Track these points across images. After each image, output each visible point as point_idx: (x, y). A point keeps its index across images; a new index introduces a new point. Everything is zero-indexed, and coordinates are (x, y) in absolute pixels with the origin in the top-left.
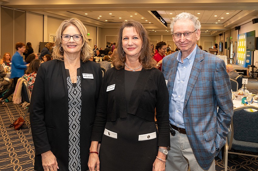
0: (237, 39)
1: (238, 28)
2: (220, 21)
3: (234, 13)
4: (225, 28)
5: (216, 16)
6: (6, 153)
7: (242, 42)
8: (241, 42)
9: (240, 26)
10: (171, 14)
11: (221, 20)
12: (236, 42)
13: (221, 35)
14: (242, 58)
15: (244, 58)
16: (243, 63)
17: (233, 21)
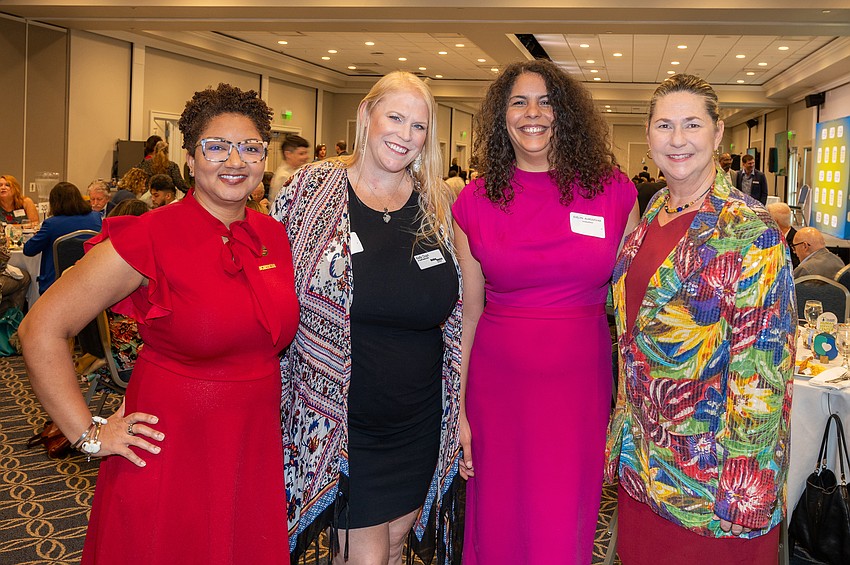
0: (814, 137)
1: (818, 100)
2: (752, 74)
3: (804, 45)
4: (769, 98)
5: (742, 56)
6: (25, 543)
7: (831, 150)
8: (827, 149)
9: (824, 93)
10: (586, 46)
11: (758, 70)
12: (809, 150)
13: (752, 123)
14: (831, 204)
15: (839, 206)
16: (834, 225)
17: (799, 77)
